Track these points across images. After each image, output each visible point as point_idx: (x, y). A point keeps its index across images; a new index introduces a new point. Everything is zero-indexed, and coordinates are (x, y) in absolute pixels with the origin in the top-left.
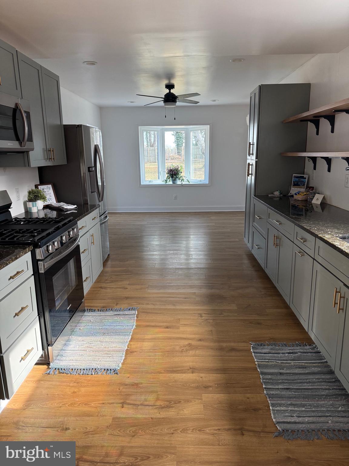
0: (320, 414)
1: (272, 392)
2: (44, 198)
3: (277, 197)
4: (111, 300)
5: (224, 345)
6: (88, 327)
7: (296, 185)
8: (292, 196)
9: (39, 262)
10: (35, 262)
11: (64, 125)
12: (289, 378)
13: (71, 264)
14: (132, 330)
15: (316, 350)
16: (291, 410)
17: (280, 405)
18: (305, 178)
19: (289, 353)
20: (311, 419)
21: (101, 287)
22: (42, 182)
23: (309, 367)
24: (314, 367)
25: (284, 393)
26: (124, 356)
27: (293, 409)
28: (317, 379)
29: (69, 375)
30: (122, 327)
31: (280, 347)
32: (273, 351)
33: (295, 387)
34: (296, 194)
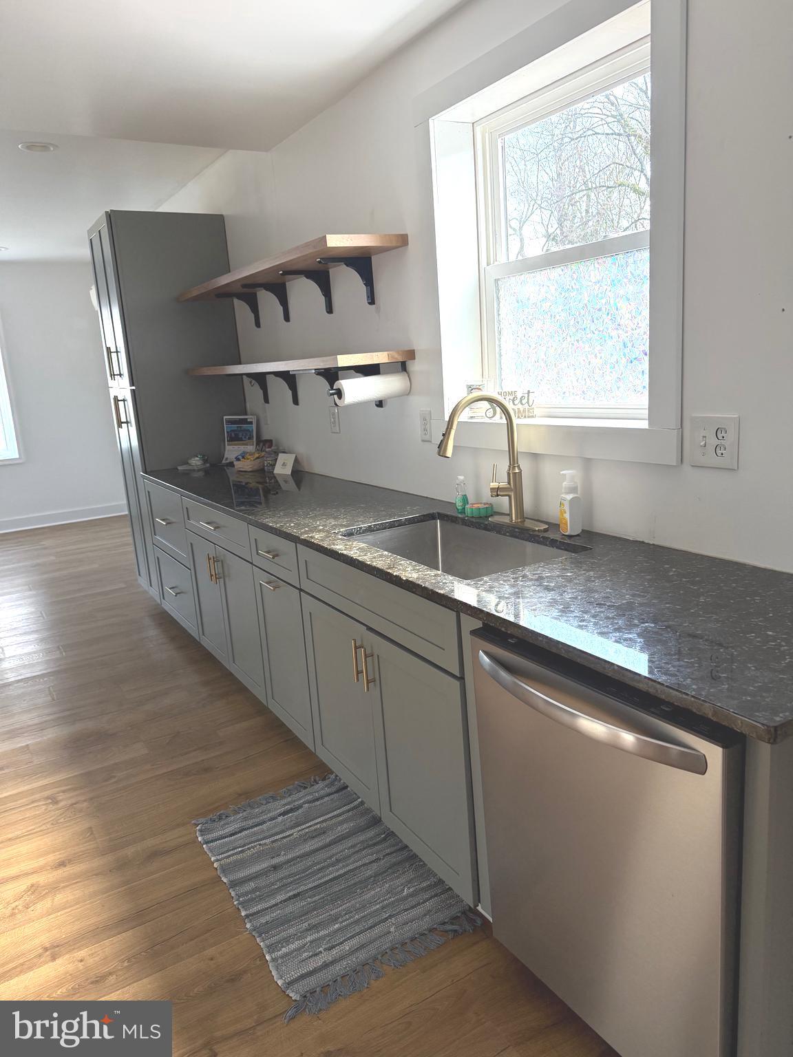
0: (370, 922)
1: (263, 920)
3: (199, 470)
5: (130, 851)
7: (235, 438)
8: (231, 464)
12: (294, 869)
15: (337, 785)
16: (311, 942)
17: (287, 941)
18: (251, 423)
19: (284, 814)
20: (355, 941)
23: (331, 828)
24: (341, 823)
25: (291, 908)
27: (316, 936)
28: (352, 847)
31: (264, 808)
32: (250, 822)
33: (310, 886)
34: (238, 459)
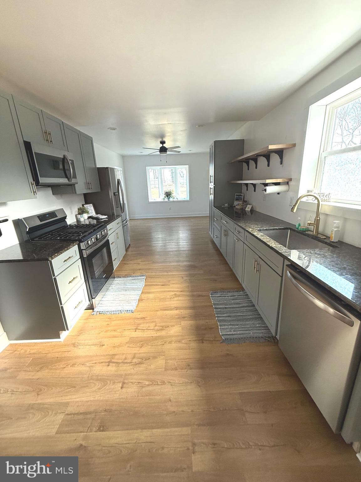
0: (246, 329)
1: (220, 319)
2: (88, 213)
3: (226, 207)
4: (130, 271)
5: (195, 293)
6: (117, 287)
7: (237, 200)
8: (235, 206)
9: (83, 251)
10: (81, 251)
11: (98, 168)
12: (230, 310)
13: (105, 250)
14: (142, 287)
15: (246, 294)
16: (230, 328)
17: (224, 325)
18: (242, 196)
19: (231, 296)
20: (241, 332)
21: (125, 264)
22: (87, 203)
23: (242, 303)
24: (245, 303)
25: (227, 318)
26: (137, 302)
27: (231, 327)
28: (246, 310)
29: (105, 314)
30: (136, 286)
31: (226, 293)
32: (223, 296)
33: (233, 315)
34: (237, 205)
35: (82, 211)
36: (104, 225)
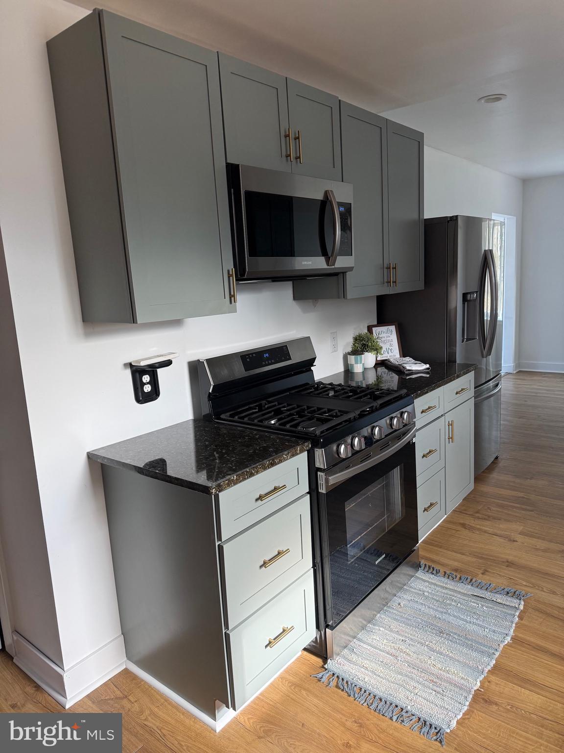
2: (377, 350)
4: (474, 560)
6: (416, 606)
9: (319, 473)
11: (426, 219)
14: (502, 646)
21: (464, 525)
26: (467, 703)
29: (352, 698)
30: (480, 631)
35: (362, 345)
36: (407, 395)
